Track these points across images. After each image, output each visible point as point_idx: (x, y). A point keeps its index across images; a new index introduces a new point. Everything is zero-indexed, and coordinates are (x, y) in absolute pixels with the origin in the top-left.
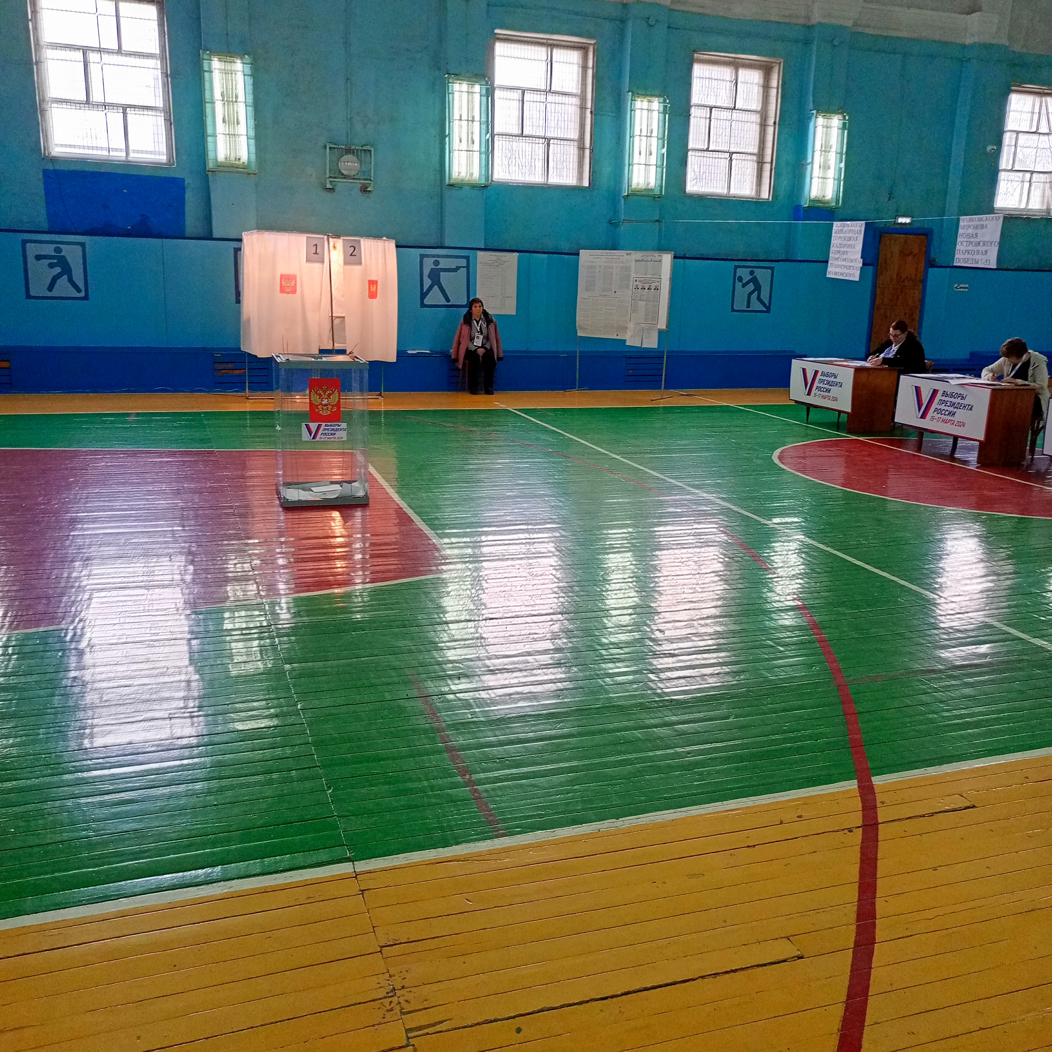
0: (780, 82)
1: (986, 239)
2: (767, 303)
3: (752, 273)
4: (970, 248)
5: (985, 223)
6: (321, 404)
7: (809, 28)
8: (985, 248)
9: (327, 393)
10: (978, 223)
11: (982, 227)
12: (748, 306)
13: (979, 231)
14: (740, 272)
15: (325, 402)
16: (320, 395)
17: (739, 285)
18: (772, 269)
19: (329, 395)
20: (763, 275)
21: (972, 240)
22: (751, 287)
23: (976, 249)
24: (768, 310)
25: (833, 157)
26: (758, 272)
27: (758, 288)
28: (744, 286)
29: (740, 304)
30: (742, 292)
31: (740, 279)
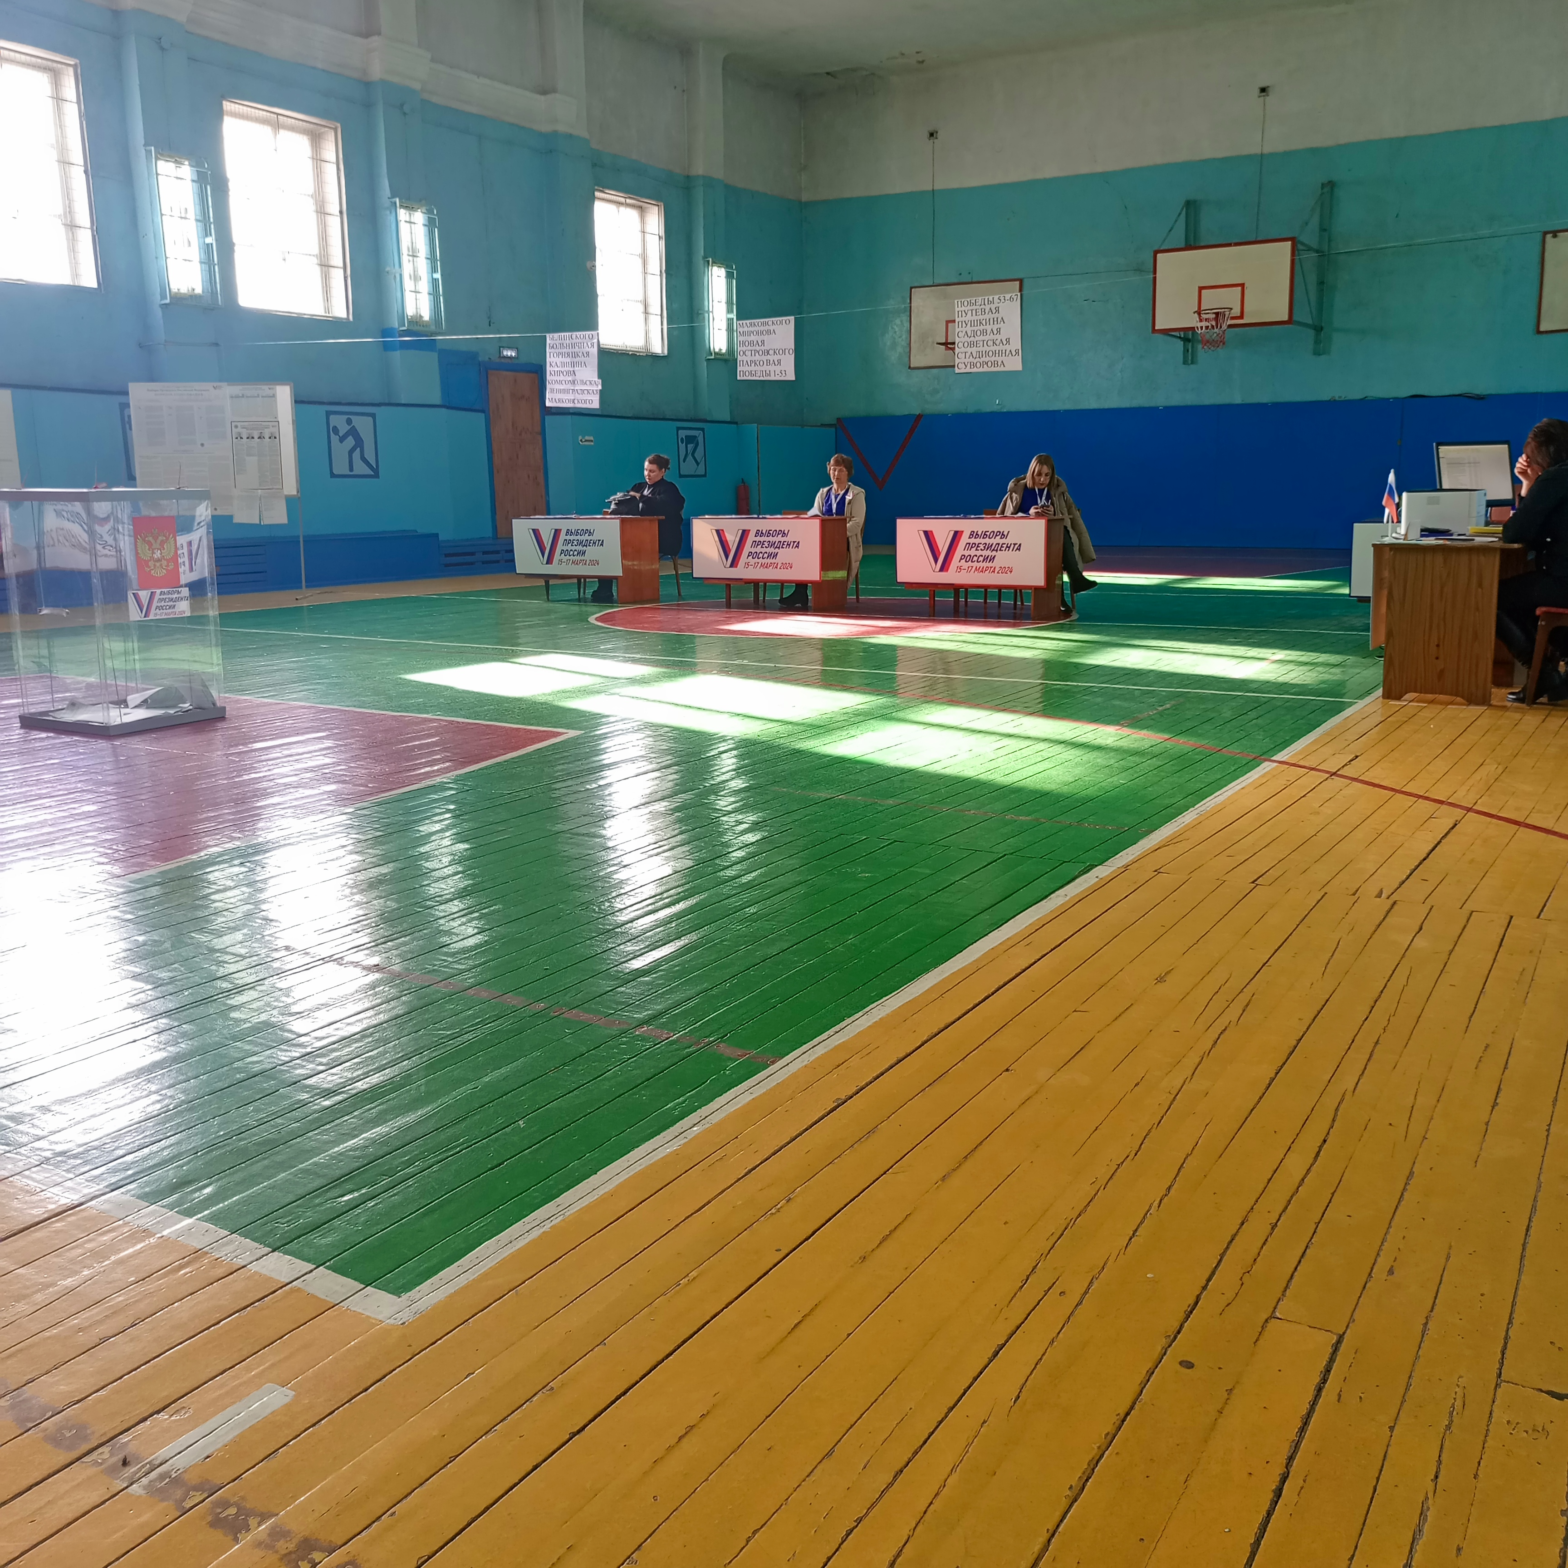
0: (341, 156)
1: (777, 346)
2: (373, 463)
3: (349, 421)
4: (757, 357)
5: (772, 328)
6: (152, 558)
7: (368, 85)
8: (776, 358)
9: (159, 541)
10: (762, 328)
11: (769, 332)
12: (351, 469)
13: (765, 338)
14: (335, 420)
15: (157, 555)
16: (150, 544)
17: (335, 439)
18: (373, 416)
19: (162, 543)
20: (363, 425)
21: (758, 348)
22: (350, 442)
23: (764, 358)
24: (376, 475)
25: (423, 265)
26: (357, 421)
27: (359, 443)
28: (342, 440)
29: (341, 468)
30: (341, 450)
31: (336, 430)
